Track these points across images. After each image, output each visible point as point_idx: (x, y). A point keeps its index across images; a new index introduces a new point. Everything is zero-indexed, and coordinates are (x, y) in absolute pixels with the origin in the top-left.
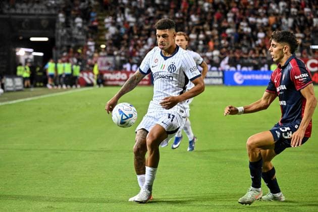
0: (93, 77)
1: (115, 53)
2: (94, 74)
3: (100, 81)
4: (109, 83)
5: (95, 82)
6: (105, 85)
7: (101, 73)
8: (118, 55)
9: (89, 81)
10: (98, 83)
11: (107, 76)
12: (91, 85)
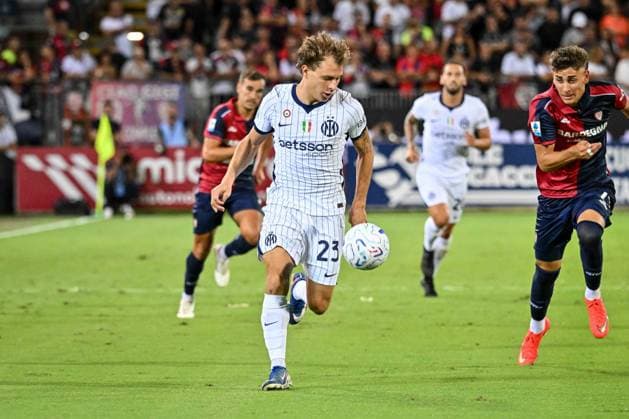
0: (93, 175)
1: (192, 65)
2: (94, 158)
3: (120, 190)
4: (161, 197)
5: (98, 194)
6: (143, 210)
7: (127, 157)
8: (200, 72)
9: (72, 193)
10: (114, 202)
11: (152, 165)
12: (84, 207)
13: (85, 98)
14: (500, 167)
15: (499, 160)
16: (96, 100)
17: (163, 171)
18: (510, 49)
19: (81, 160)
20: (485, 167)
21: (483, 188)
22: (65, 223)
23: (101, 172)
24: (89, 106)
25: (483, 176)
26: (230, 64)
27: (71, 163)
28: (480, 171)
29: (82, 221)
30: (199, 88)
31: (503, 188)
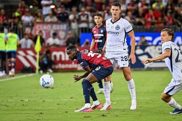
0: (35, 58)
11: (57, 54)
13: (32, 30)
16: (36, 30)
17: (61, 56)
19: (30, 52)
22: (24, 76)
23: (38, 56)
24: (33, 33)
26: (86, 16)
27: (27, 54)
29: (31, 75)
30: (74, 25)
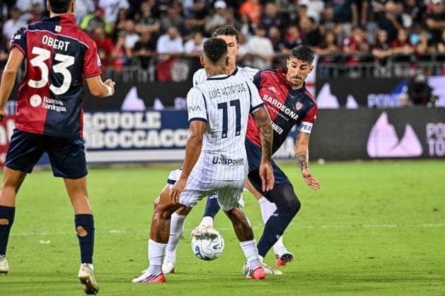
14: (159, 131)
15: (158, 125)
18: (163, 31)
20: (147, 130)
21: (144, 148)
25: (146, 138)
28: (142, 134)
31: (162, 148)
